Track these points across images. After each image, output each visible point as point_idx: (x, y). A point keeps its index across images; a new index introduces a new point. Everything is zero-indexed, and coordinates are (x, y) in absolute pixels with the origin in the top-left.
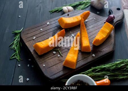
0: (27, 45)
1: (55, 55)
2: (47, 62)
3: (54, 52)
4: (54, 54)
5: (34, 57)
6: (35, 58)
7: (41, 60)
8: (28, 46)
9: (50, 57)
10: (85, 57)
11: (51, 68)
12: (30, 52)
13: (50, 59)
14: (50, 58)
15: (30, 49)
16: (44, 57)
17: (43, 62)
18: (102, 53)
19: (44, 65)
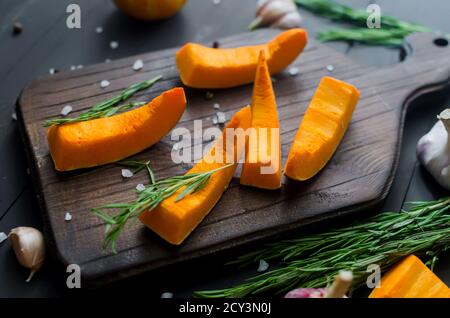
0: (30, 133)
1: (127, 184)
2: (85, 205)
3: (126, 173)
4: (125, 179)
5: (43, 178)
6: (44, 184)
7: (64, 193)
8: (32, 138)
9: (105, 190)
10: (249, 208)
11: (95, 230)
12: (34, 161)
13: (103, 197)
14: (101, 191)
15: (35, 148)
16: (82, 186)
17: (69, 202)
18: (325, 203)
19: (68, 217)
